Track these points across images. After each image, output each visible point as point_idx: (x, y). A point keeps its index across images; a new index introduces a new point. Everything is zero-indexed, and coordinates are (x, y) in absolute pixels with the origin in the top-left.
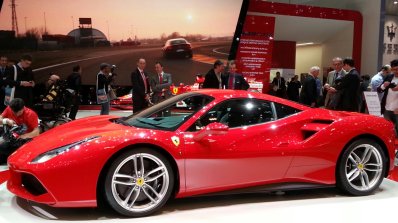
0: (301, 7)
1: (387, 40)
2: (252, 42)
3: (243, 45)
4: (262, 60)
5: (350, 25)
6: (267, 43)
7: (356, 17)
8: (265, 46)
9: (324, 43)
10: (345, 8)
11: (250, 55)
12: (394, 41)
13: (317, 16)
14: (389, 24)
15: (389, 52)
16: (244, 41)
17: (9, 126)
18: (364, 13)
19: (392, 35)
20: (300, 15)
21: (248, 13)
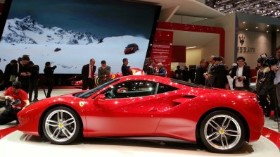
0: (188, 25)
1: (239, 45)
2: (160, 46)
3: (154, 48)
4: (166, 57)
5: (217, 36)
6: (168, 47)
7: (221, 31)
8: (168, 49)
9: (202, 47)
10: (214, 26)
11: (158, 54)
12: (244, 45)
13: (199, 31)
14: (240, 35)
15: (241, 52)
16: (155, 46)
17: (9, 100)
18: (226, 29)
19: (242, 42)
20: (188, 30)
21: (157, 29)
